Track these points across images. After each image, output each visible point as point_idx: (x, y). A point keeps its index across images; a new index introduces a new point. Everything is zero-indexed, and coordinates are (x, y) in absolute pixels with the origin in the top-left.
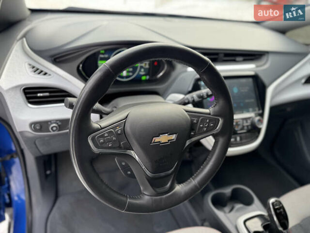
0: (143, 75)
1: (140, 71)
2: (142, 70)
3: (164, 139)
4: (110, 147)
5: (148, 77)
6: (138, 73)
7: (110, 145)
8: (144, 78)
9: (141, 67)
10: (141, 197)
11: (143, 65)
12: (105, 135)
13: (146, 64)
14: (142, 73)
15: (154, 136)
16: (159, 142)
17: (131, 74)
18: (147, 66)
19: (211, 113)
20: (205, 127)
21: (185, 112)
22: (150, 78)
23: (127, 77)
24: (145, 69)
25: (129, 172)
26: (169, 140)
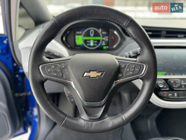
0: (105, 46)
1: (102, 43)
2: (104, 42)
3: (93, 74)
4: (55, 76)
5: (107, 47)
6: (101, 44)
7: (55, 74)
8: (105, 48)
9: (103, 40)
10: (77, 119)
11: (104, 39)
12: (52, 67)
13: (106, 38)
14: (104, 44)
15: (86, 71)
16: (90, 76)
17: (96, 44)
18: (107, 40)
19: (137, 61)
20: (131, 71)
21: (116, 59)
22: (109, 47)
23: (94, 46)
24: (106, 42)
25: (72, 100)
26: (97, 76)
